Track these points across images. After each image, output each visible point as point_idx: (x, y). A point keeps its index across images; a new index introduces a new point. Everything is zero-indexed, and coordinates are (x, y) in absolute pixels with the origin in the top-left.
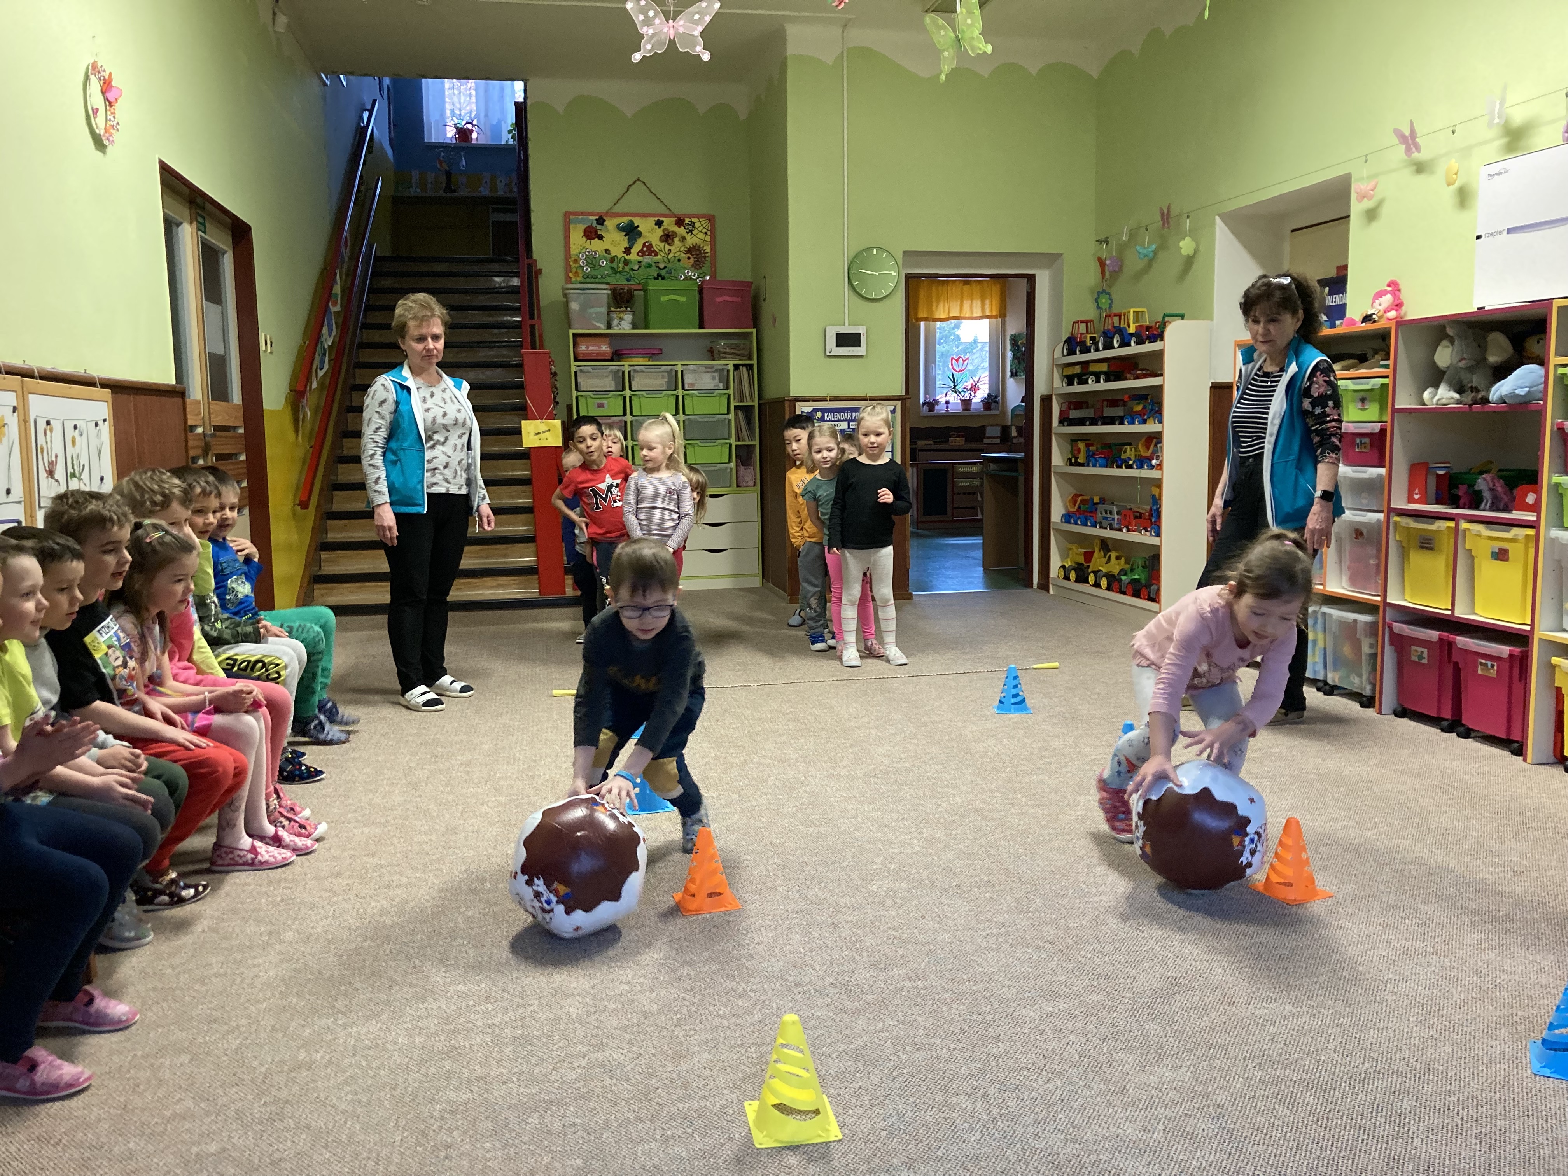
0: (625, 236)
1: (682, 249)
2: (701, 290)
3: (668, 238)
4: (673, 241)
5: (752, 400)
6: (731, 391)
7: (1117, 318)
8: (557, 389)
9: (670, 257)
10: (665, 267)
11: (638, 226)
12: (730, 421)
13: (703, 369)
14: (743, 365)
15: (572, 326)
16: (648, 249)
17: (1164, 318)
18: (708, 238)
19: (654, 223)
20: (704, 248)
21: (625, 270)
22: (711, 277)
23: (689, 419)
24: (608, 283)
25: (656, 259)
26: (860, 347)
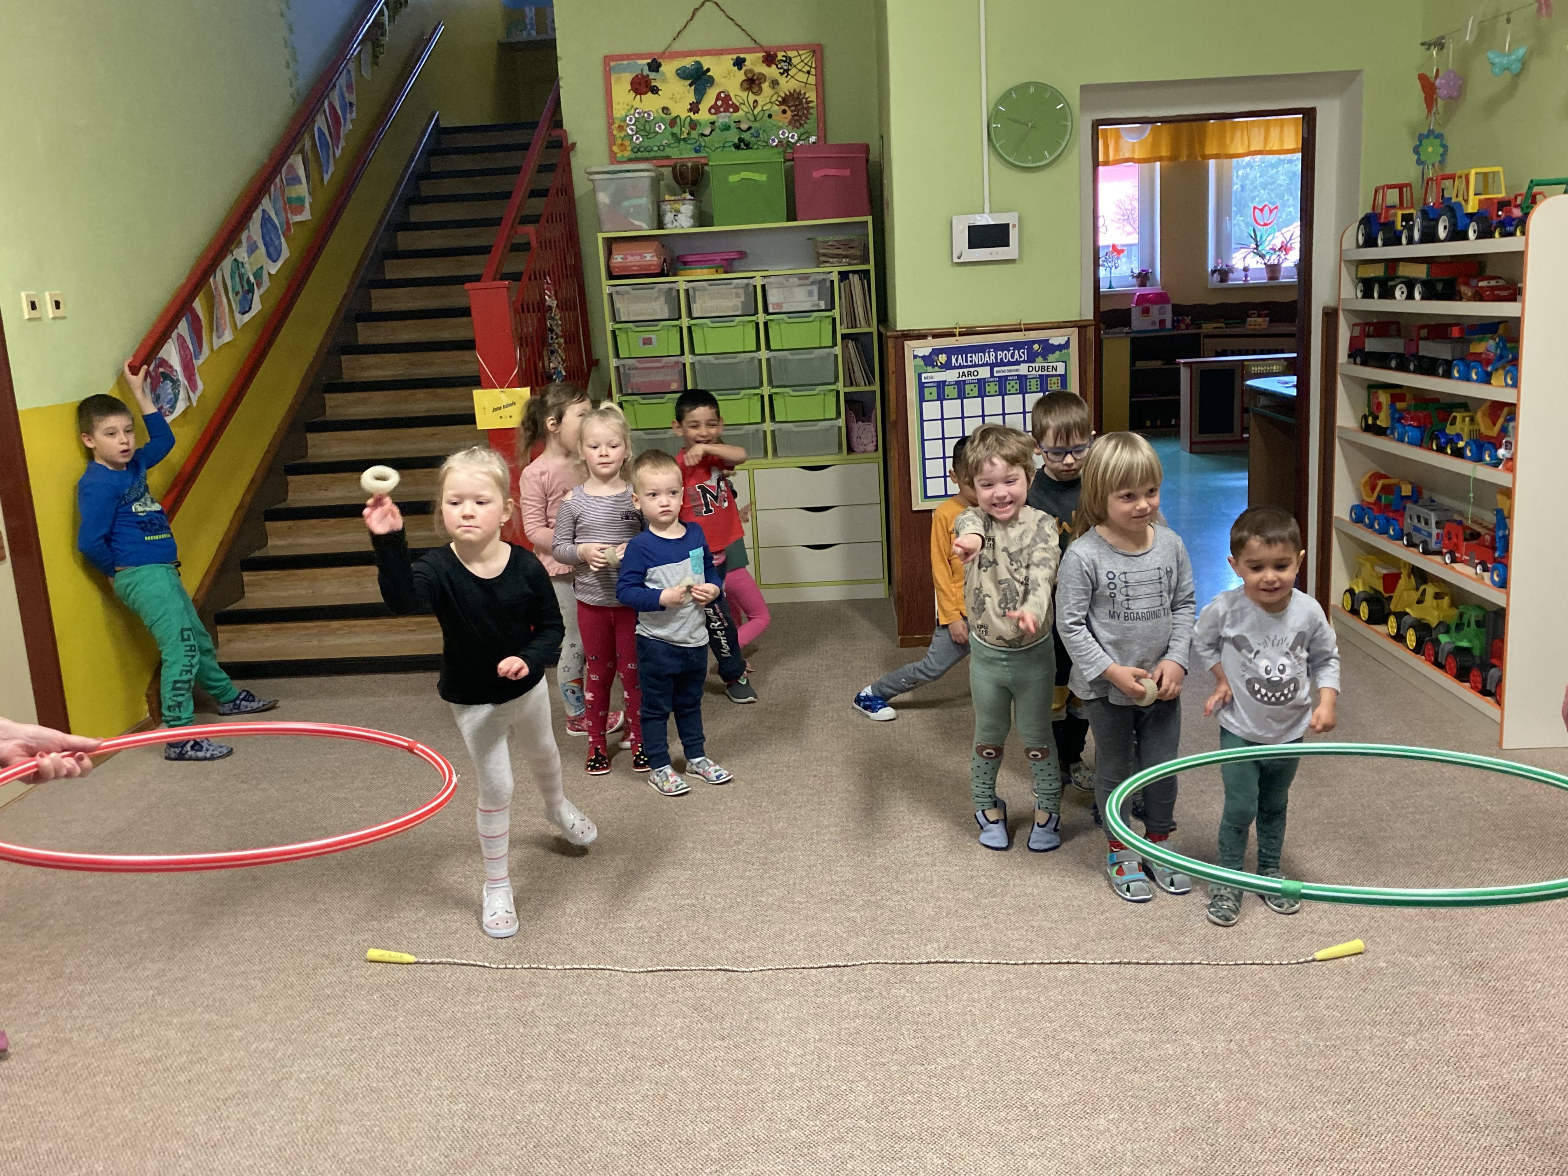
0: (690, 85)
3: (752, 83)
4: (761, 89)
5: (869, 323)
6: (836, 313)
7: (1450, 182)
9: (756, 112)
10: (750, 128)
11: (708, 70)
12: (836, 356)
13: (795, 280)
14: (854, 272)
15: (603, 226)
16: (725, 103)
17: (1530, 188)
18: (812, 80)
19: (732, 62)
20: (807, 96)
21: (692, 136)
22: (818, 139)
23: (775, 357)
24: (668, 158)
25: (737, 116)
26: (1008, 245)
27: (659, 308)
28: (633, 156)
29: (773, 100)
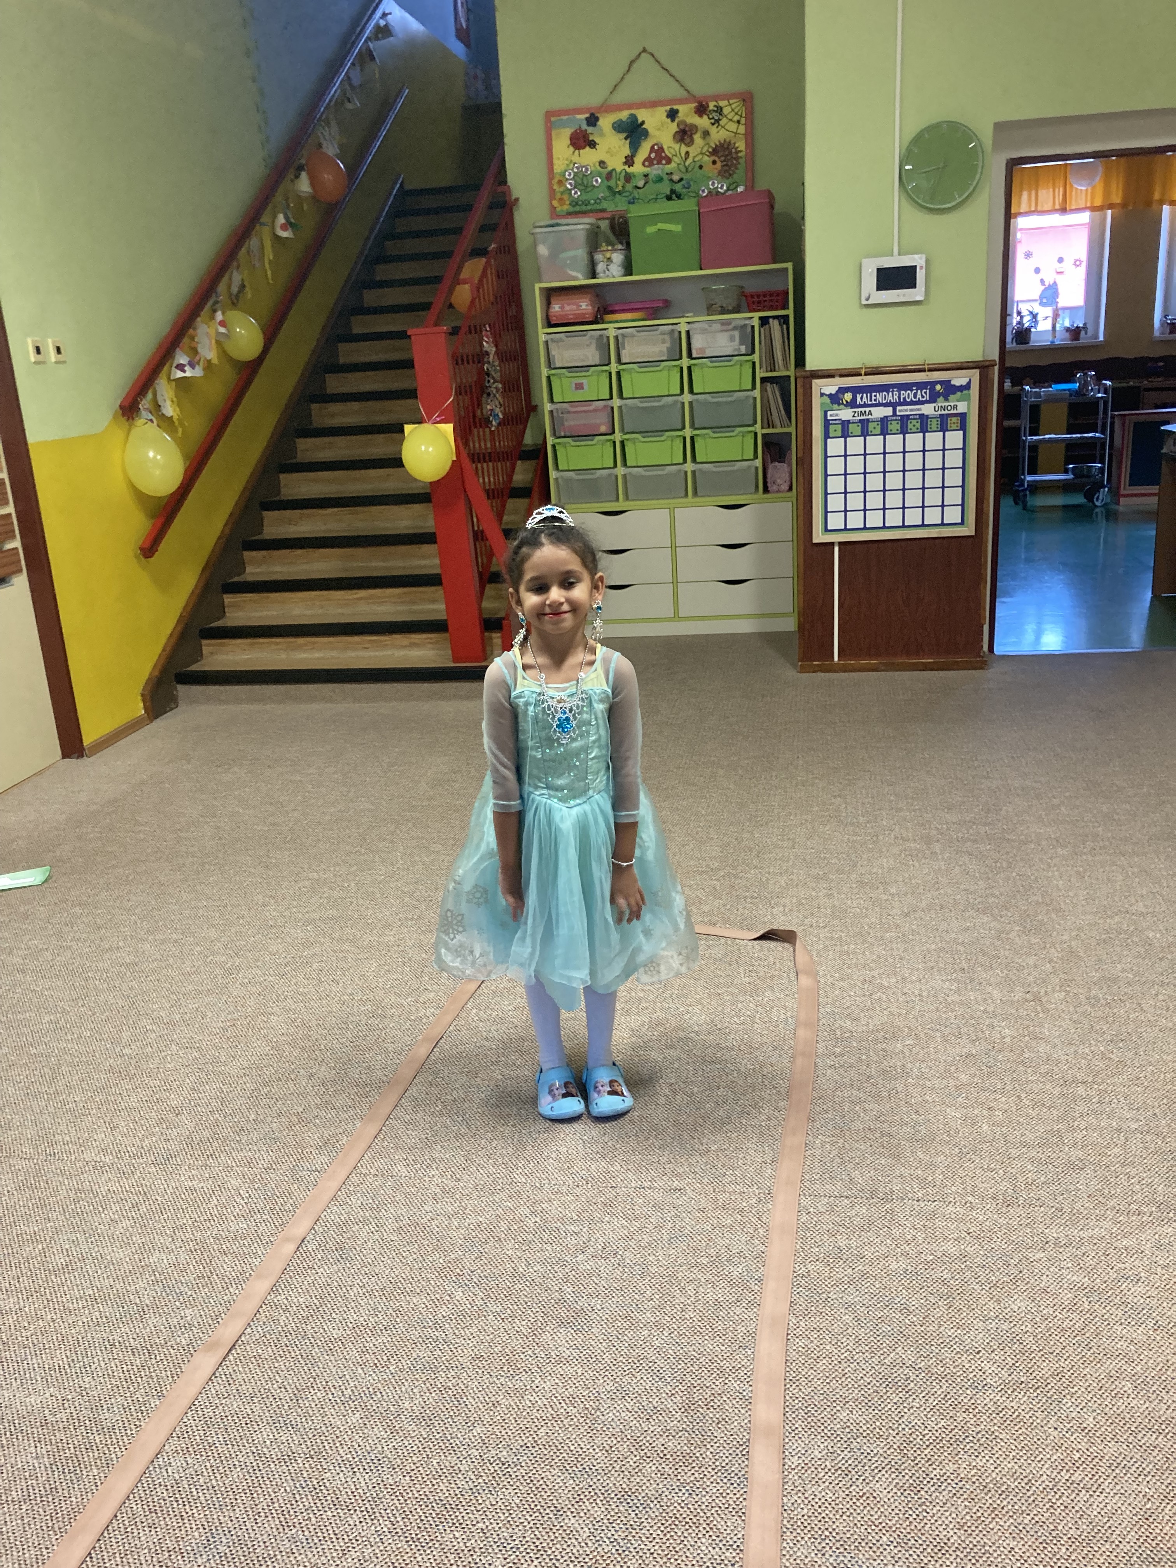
0: (626, 139)
1: (705, 149)
3: (684, 134)
4: (692, 140)
5: (787, 369)
6: (756, 357)
9: (687, 163)
10: (681, 179)
11: (643, 123)
12: (755, 399)
13: (717, 326)
14: (774, 317)
15: (541, 277)
16: (659, 155)
18: (742, 129)
19: (666, 114)
20: (737, 145)
21: (627, 189)
22: (746, 190)
23: (697, 400)
24: (603, 211)
25: (669, 168)
26: (915, 287)
27: (591, 355)
28: (571, 209)
29: (704, 151)
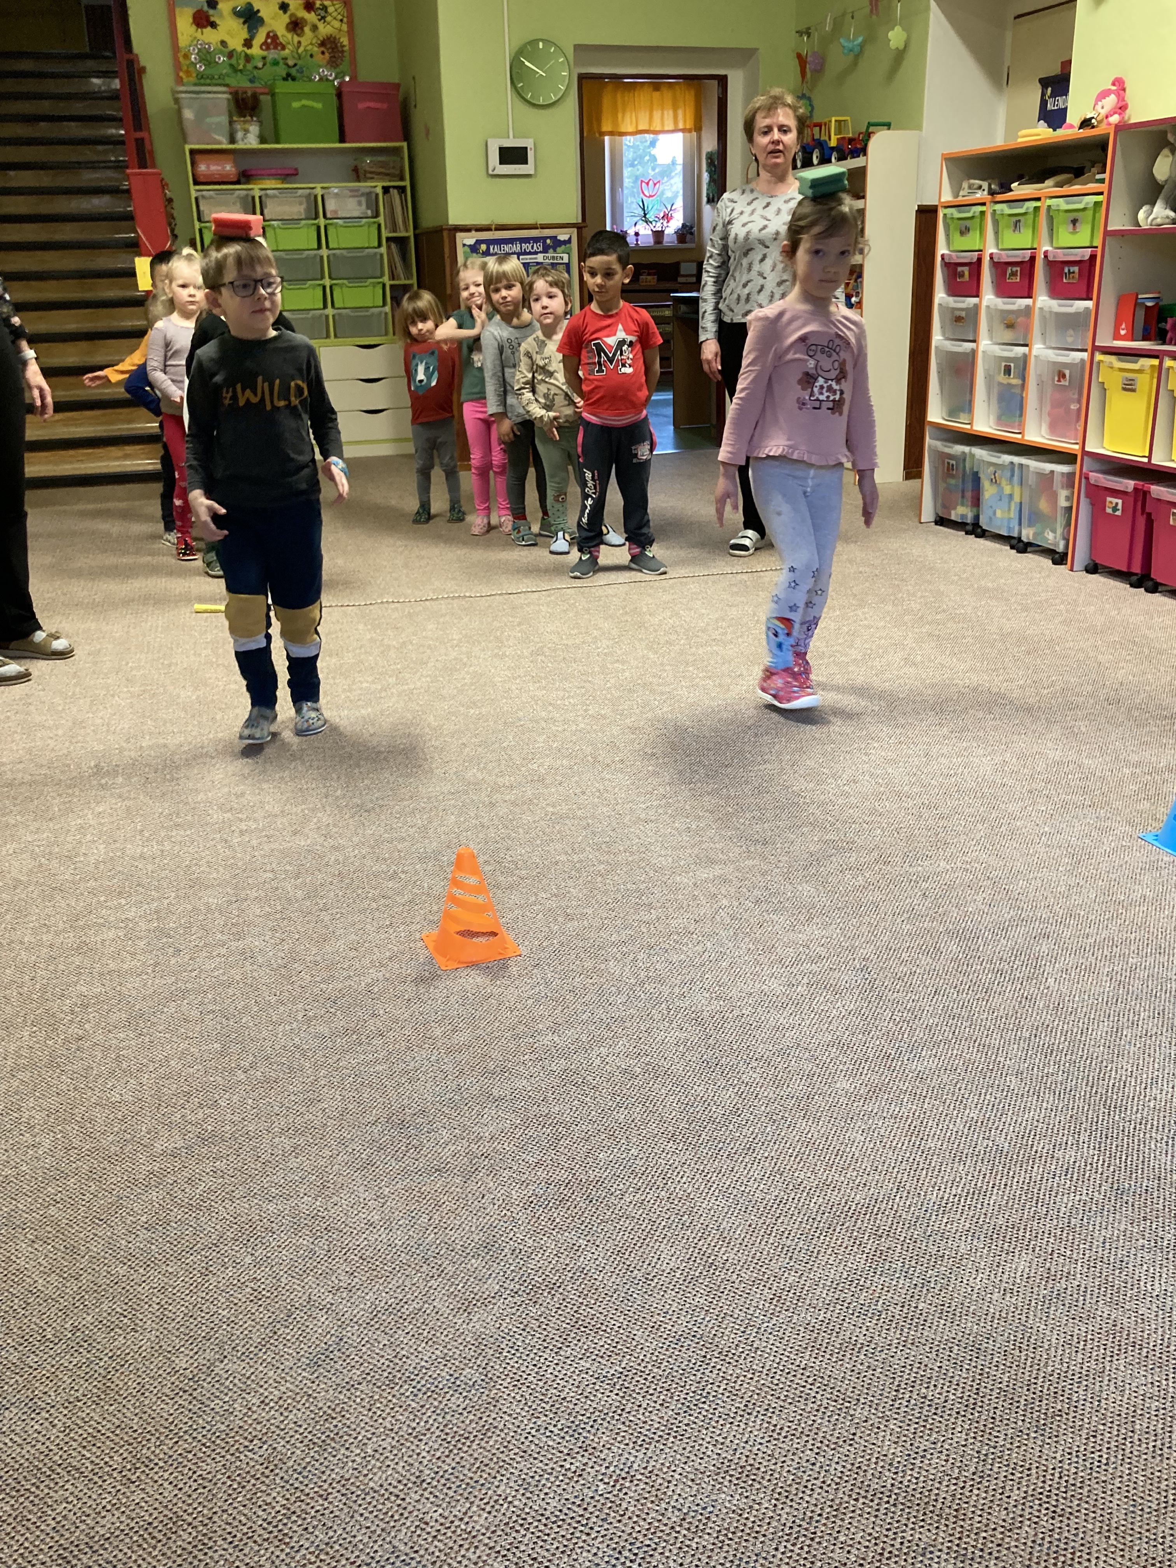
0: (244, 23)
1: (314, 41)
2: (339, 95)
3: (296, 26)
5: (407, 230)
6: (381, 219)
7: (818, 129)
8: (174, 218)
10: (295, 65)
11: (258, 11)
12: (382, 255)
13: (348, 192)
14: (394, 187)
15: (189, 139)
16: (273, 41)
17: (868, 128)
18: (345, 27)
19: (278, 6)
20: (341, 40)
21: (247, 68)
22: (351, 79)
23: (333, 254)
24: (227, 86)
25: (284, 53)
26: (526, 163)
28: (201, 80)
